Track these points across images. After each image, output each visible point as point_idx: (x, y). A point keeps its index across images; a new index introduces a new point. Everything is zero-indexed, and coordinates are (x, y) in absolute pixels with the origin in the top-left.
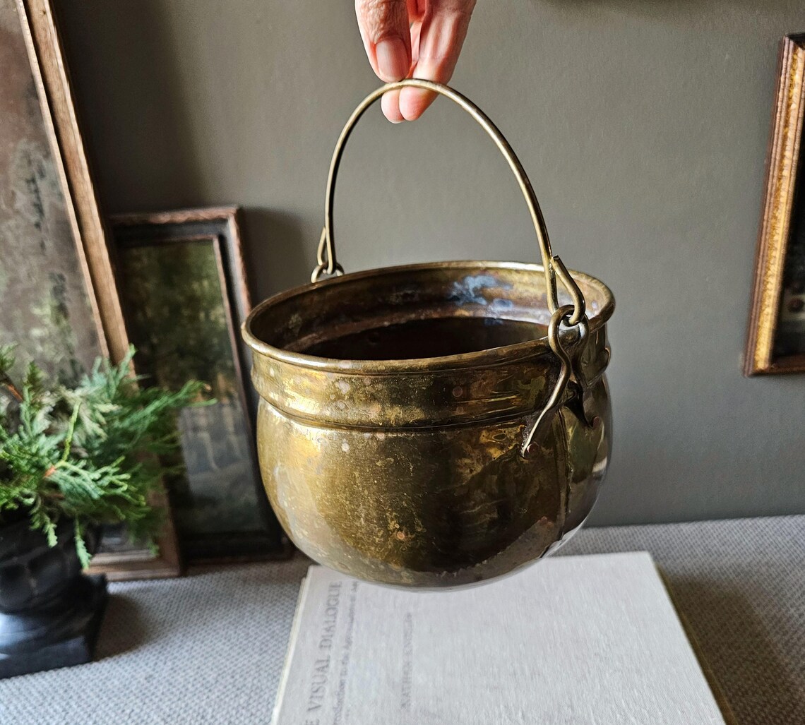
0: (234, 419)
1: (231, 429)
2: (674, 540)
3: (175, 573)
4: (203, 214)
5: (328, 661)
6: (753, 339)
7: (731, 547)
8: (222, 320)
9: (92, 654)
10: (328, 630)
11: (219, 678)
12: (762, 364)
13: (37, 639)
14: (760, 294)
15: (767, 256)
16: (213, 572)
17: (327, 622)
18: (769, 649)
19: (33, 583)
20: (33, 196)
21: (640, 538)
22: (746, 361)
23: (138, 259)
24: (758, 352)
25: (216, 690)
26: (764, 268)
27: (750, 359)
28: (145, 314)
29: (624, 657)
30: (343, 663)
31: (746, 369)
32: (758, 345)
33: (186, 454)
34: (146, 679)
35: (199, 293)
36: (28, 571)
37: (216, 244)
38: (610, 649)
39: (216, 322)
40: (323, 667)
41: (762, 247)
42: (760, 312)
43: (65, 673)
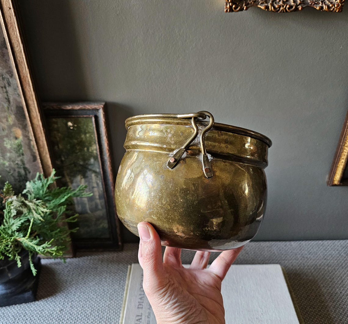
0: (99, 192)
1: (97, 197)
2: (289, 250)
3: (71, 256)
4: (88, 107)
5: (141, 316)
6: (334, 171)
7: (313, 256)
8: (95, 152)
9: (36, 298)
10: (141, 299)
11: (92, 313)
12: (336, 182)
13: (11, 293)
14: (340, 153)
15: (346, 138)
16: (87, 256)
17: (140, 295)
18: (327, 309)
19: (10, 275)
20: (5, 94)
21: (274, 248)
22: (329, 180)
23: (56, 123)
24: (335, 177)
25: (91, 319)
26: (344, 143)
27: (331, 179)
28: (58, 147)
29: (269, 320)
30: (148, 317)
31: (329, 183)
32: (336, 174)
33: (76, 206)
34: (60, 311)
35: (84, 139)
36: (7, 270)
37: (93, 119)
38: (263, 316)
39: (92, 152)
40: (139, 319)
41: (345, 134)
42: (339, 161)
43: (24, 306)
